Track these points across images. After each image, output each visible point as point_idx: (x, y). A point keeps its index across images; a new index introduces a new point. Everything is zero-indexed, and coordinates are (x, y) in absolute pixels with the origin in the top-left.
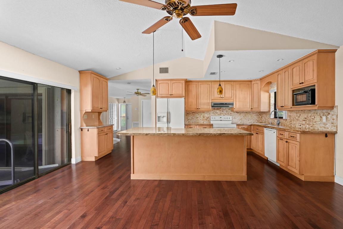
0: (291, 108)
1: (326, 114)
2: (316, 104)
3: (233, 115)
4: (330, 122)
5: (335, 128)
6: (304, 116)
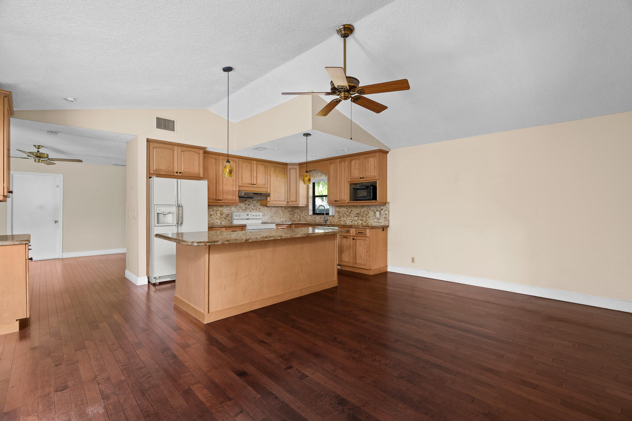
0: (348, 202)
1: (379, 209)
2: (378, 200)
3: (262, 211)
4: (383, 217)
5: (388, 222)
6: (356, 211)
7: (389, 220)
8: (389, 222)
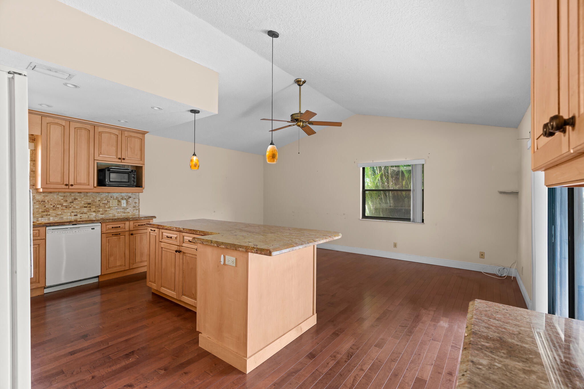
0: (94, 188)
1: (126, 197)
2: (144, 186)
7: (139, 209)
8: (139, 211)
